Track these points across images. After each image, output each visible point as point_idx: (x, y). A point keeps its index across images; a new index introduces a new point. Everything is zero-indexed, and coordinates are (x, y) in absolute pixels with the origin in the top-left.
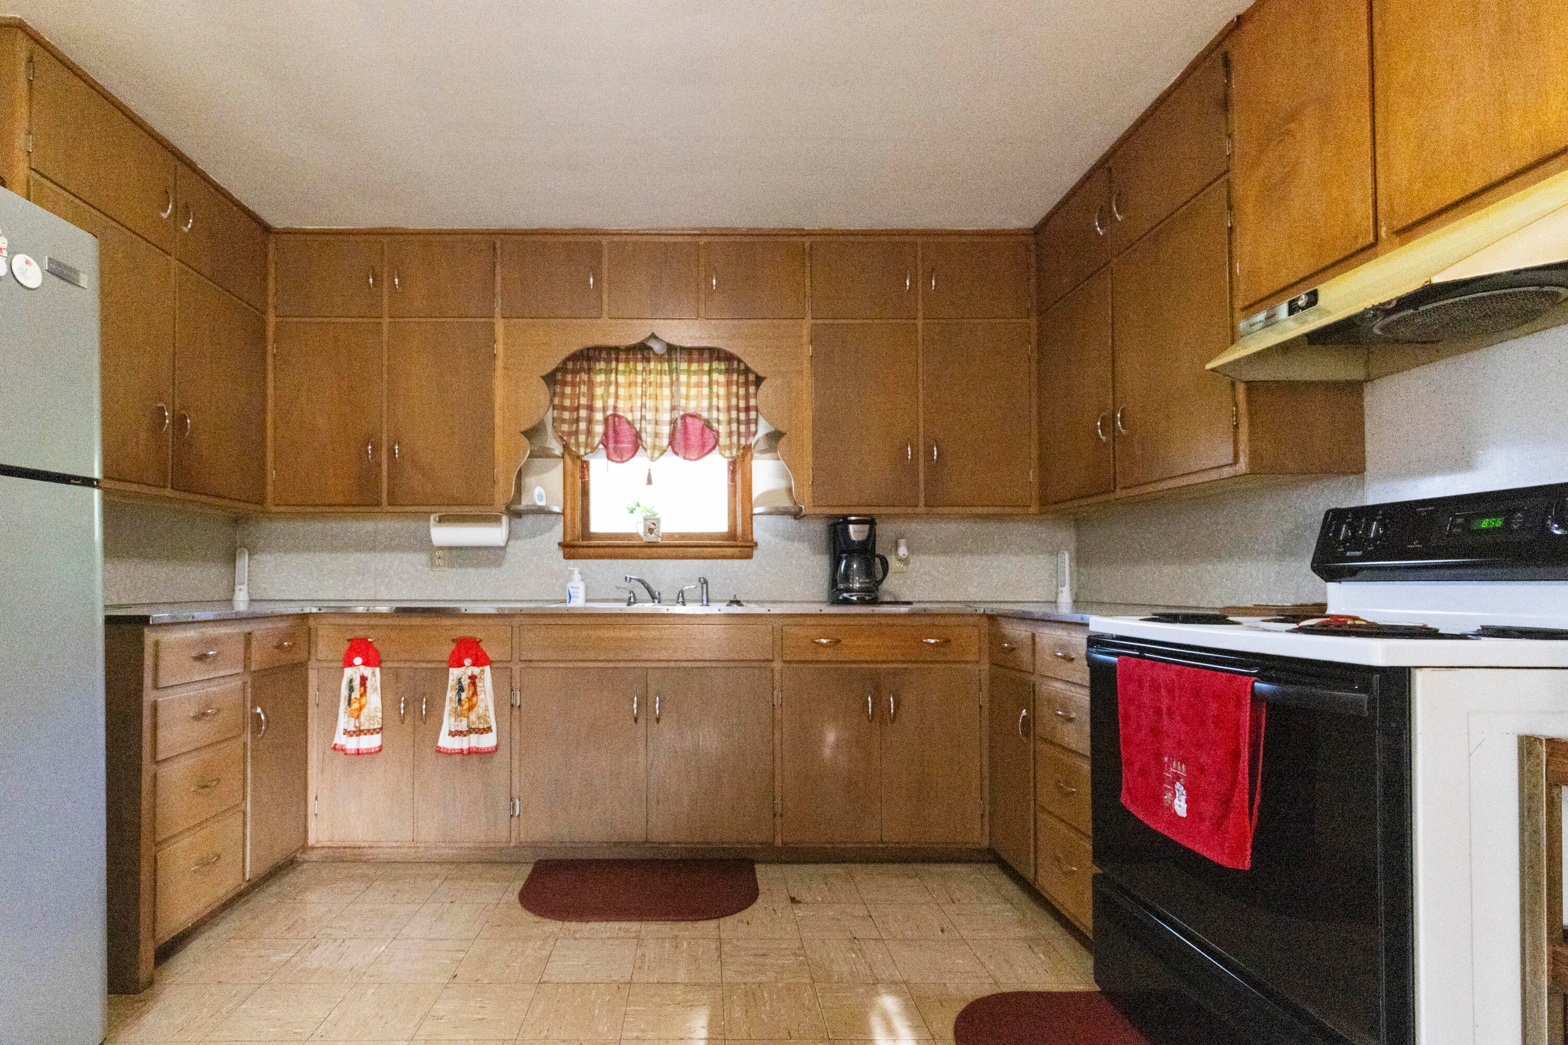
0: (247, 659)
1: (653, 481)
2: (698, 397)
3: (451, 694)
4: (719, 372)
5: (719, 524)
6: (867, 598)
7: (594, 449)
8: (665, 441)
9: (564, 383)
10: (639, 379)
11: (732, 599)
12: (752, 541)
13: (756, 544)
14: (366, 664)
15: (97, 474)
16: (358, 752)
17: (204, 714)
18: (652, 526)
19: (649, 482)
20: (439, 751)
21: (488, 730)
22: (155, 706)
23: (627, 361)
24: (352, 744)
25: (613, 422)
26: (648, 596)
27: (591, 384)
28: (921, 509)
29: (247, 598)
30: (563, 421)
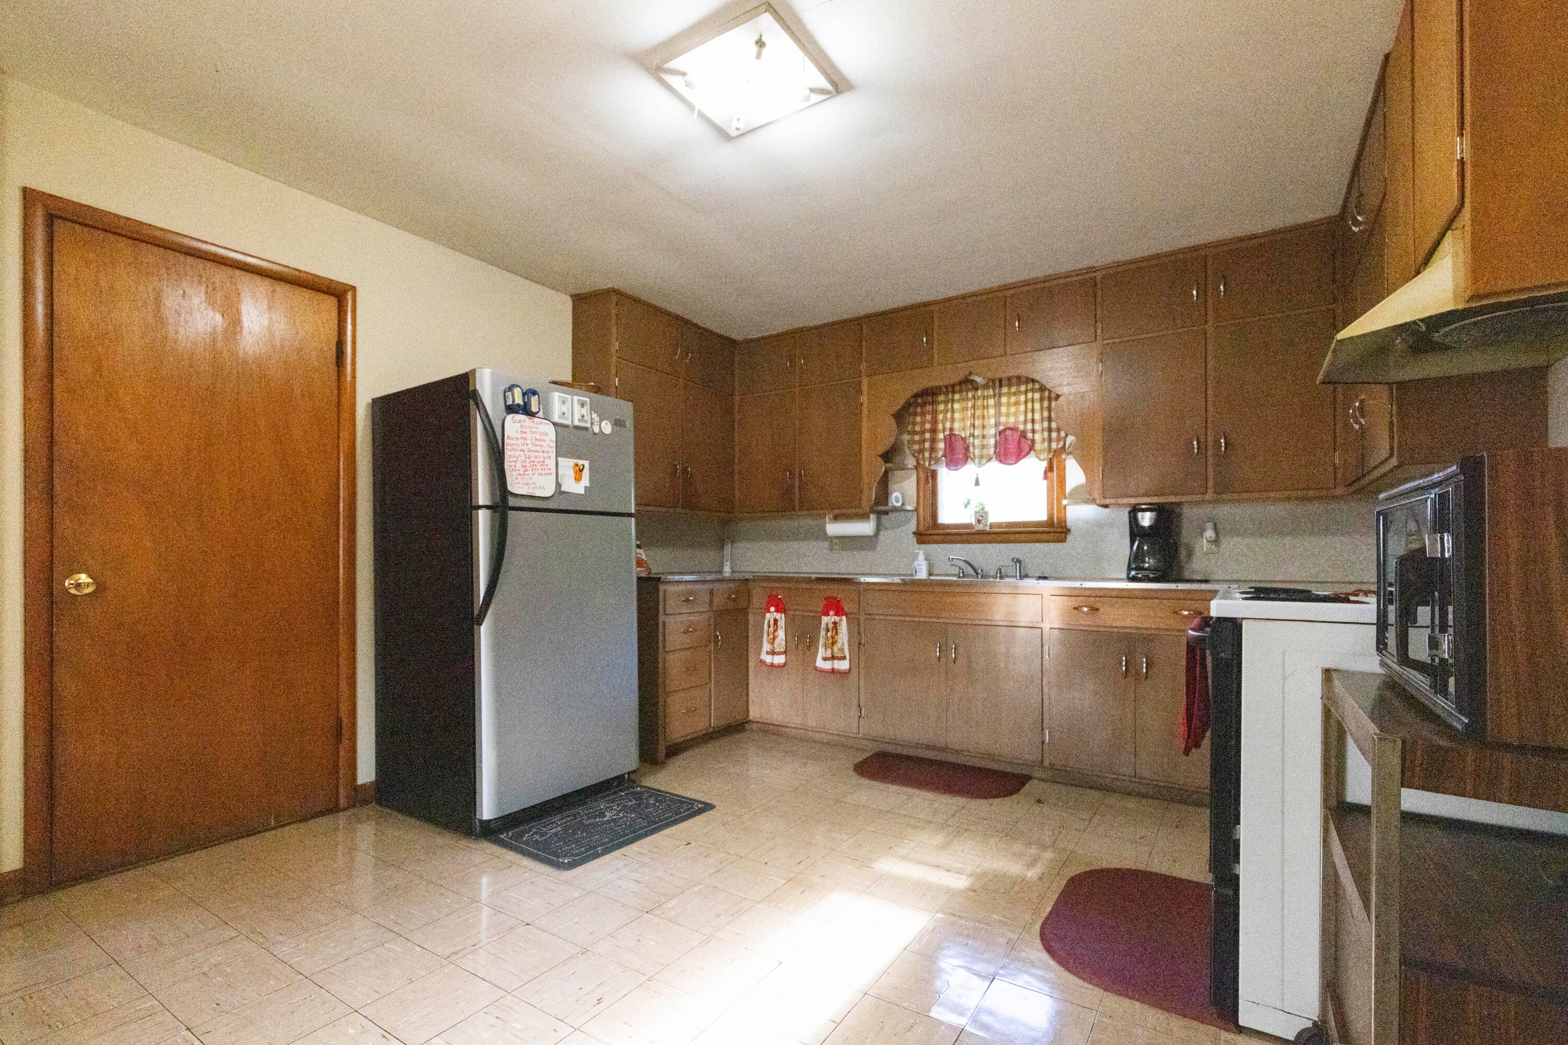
0: (711, 602)
1: (980, 482)
2: (1016, 414)
3: (823, 633)
5: (1039, 514)
6: (1151, 576)
7: (937, 460)
8: (991, 451)
9: (915, 414)
10: (970, 404)
12: (1066, 526)
13: (1069, 530)
14: (777, 611)
15: (633, 511)
16: (772, 665)
17: (688, 631)
18: (981, 518)
19: (977, 483)
20: (816, 668)
21: (844, 658)
22: (664, 623)
23: (960, 392)
24: (768, 659)
25: (951, 439)
26: (973, 573)
27: (935, 413)
28: (1209, 496)
29: (730, 570)
30: (914, 442)
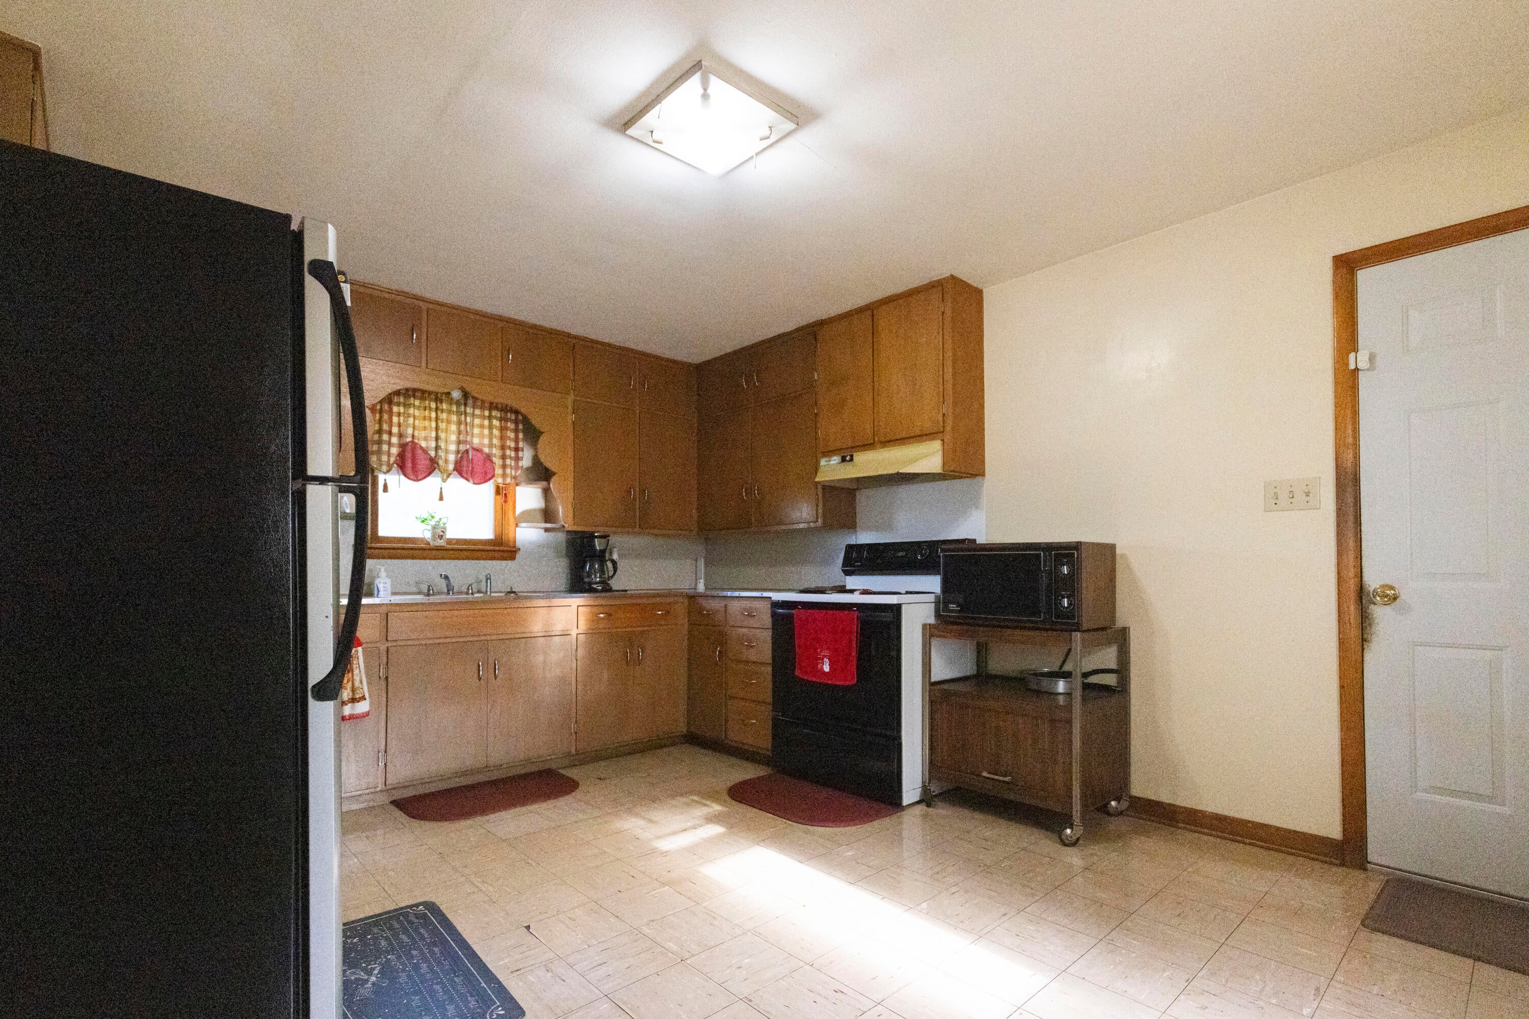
1: (444, 498)
2: (481, 436)
4: (496, 418)
5: (486, 533)
8: (451, 467)
10: (433, 415)
11: (509, 590)
12: (515, 547)
13: (518, 550)
19: (441, 499)
21: (363, 698)
23: (423, 400)
25: (412, 448)
28: (638, 530)
